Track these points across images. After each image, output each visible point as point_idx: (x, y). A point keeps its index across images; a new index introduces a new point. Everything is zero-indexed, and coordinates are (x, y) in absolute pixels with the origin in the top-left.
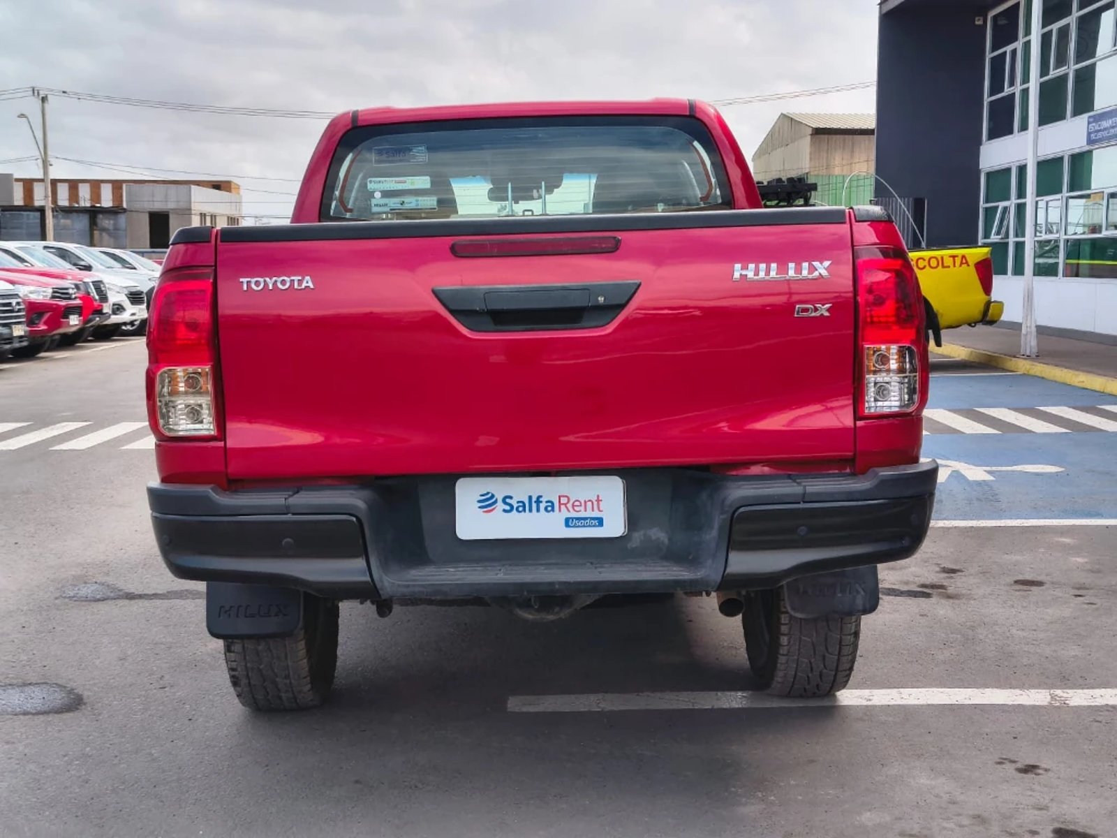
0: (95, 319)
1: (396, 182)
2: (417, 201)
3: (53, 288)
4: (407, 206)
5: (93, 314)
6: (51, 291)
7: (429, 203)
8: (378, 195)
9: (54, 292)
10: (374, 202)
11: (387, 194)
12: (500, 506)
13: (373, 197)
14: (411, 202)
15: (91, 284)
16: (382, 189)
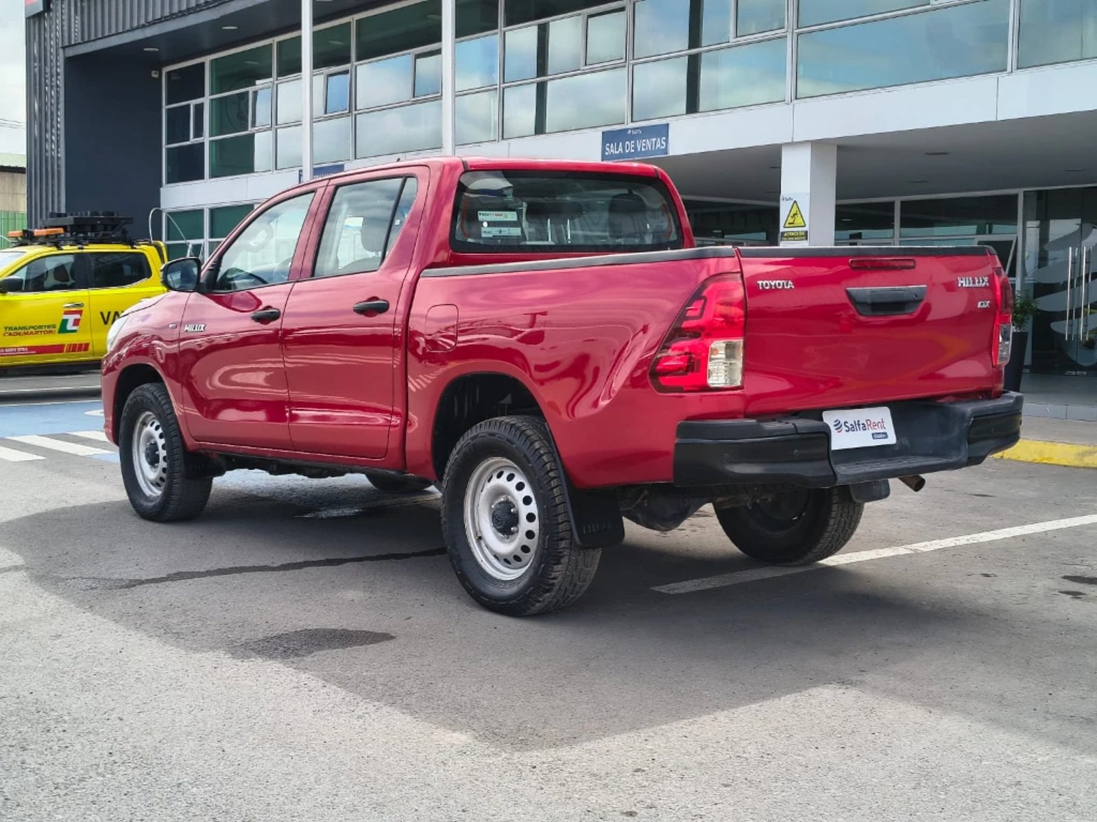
1: (496, 215)
2: (509, 230)
4: (503, 234)
7: (516, 232)
8: (485, 224)
10: (483, 229)
11: (491, 224)
12: (844, 428)
13: (482, 226)
14: (506, 231)
16: (489, 220)
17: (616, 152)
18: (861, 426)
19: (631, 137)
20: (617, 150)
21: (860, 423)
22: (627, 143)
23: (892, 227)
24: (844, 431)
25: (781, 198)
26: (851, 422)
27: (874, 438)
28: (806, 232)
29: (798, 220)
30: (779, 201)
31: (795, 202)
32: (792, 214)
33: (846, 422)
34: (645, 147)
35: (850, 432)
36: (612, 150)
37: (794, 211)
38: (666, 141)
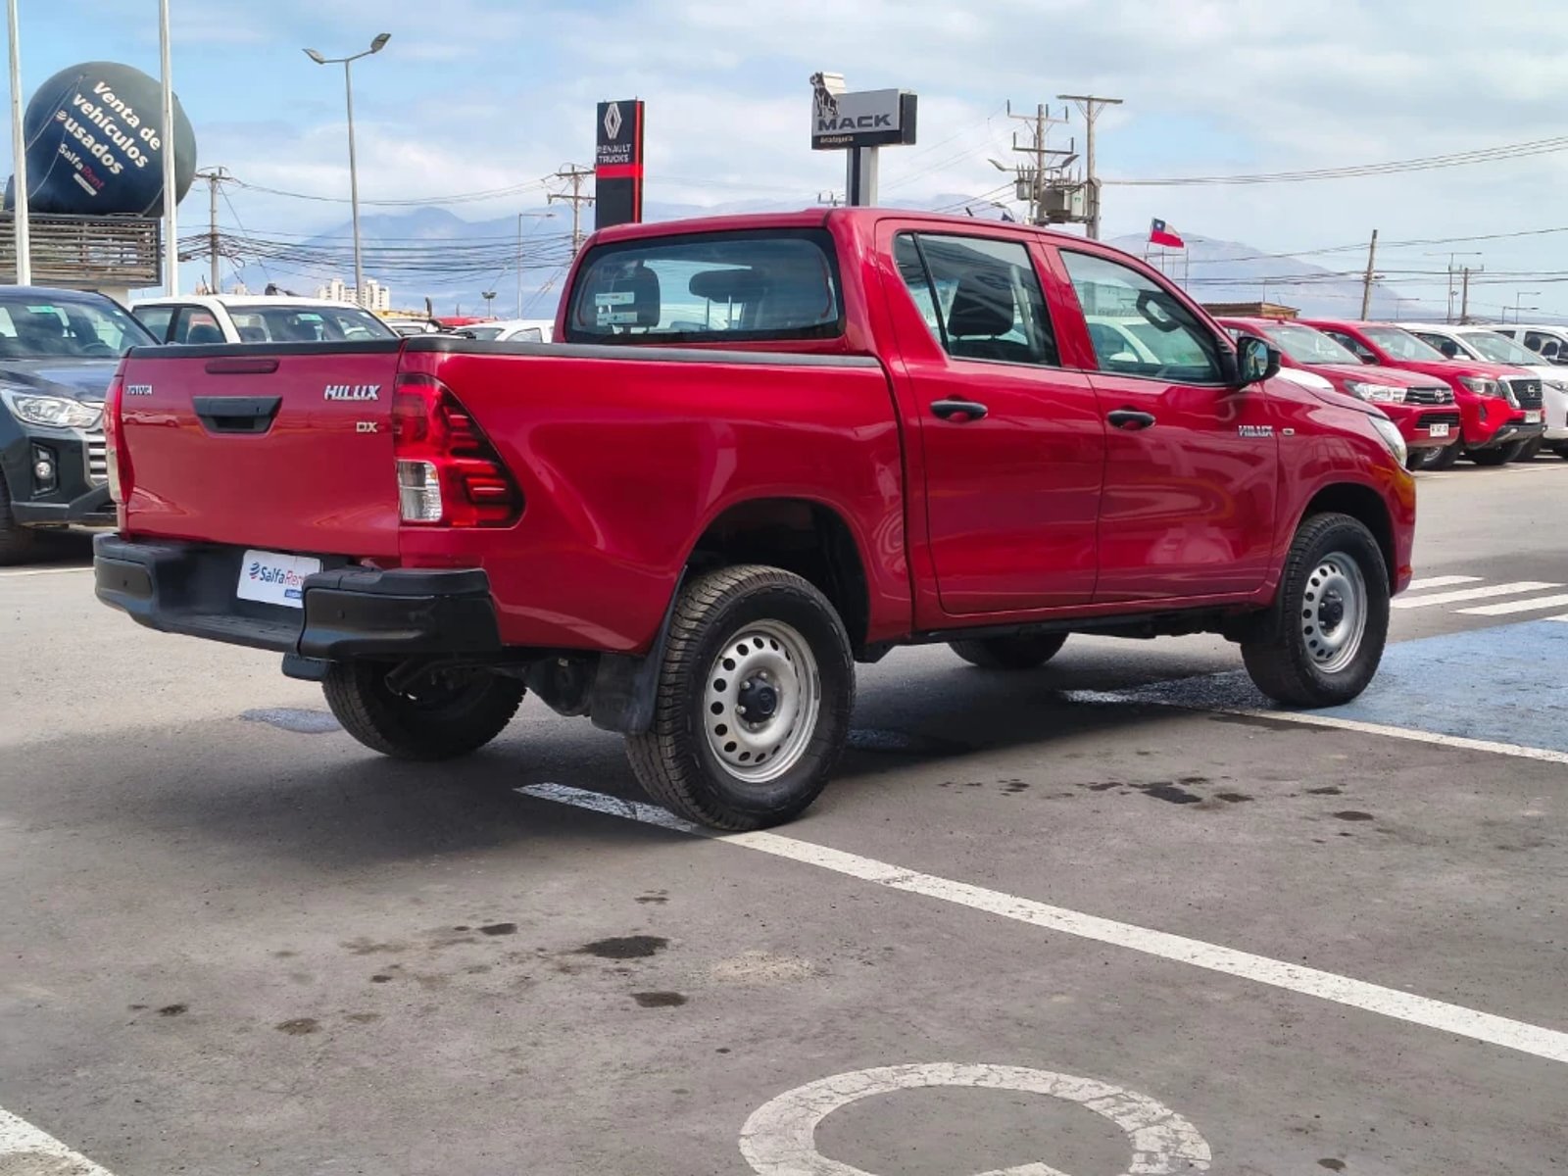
0: (1509, 431)
1: (613, 297)
3: (1409, 388)
5: (1508, 424)
6: (1405, 391)
9: (1408, 394)
10: (598, 316)
12: (260, 575)
13: (598, 312)
15: (1509, 384)
18: (279, 577)
21: (281, 573)
24: (257, 579)
26: (270, 569)
27: (286, 596)
33: (265, 568)
35: (264, 581)
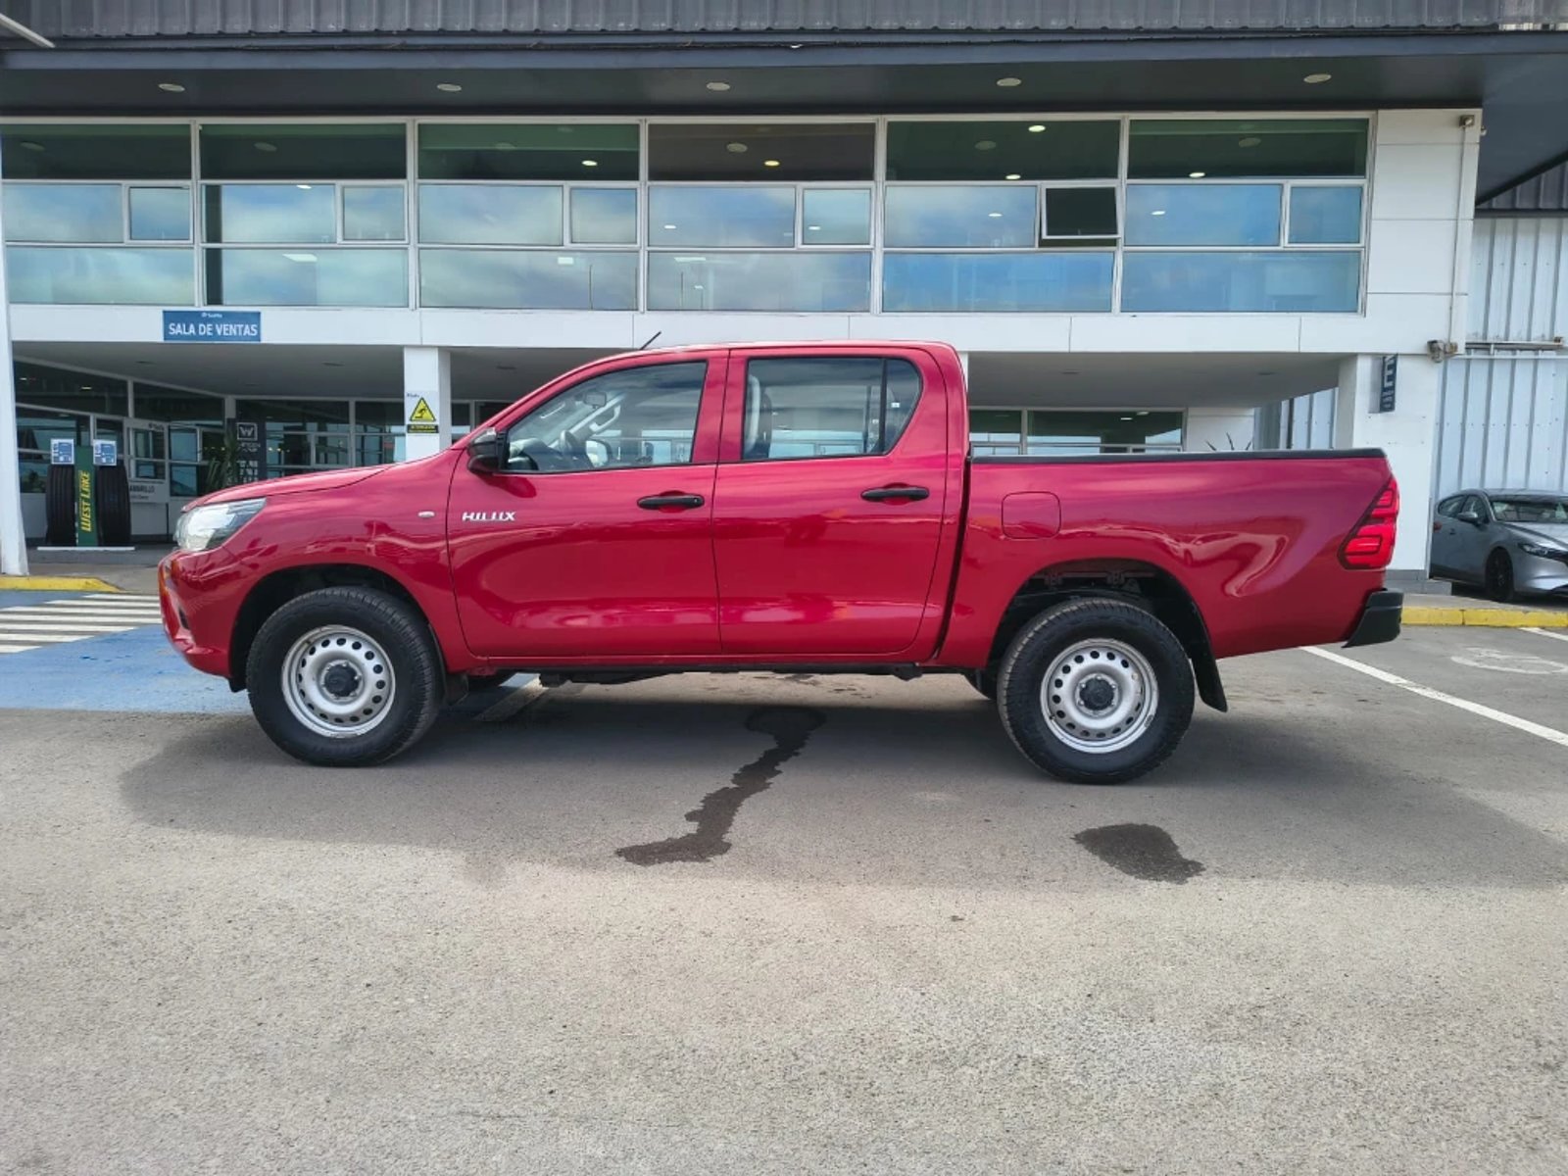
17: (185, 333)
19: (206, 321)
20: (187, 331)
22: (201, 325)
23: (348, 422)
25: (405, 395)
28: (436, 427)
29: (426, 414)
30: (403, 397)
31: (422, 399)
32: (419, 409)
34: (228, 332)
36: (177, 330)
37: (422, 406)
38: (258, 329)
